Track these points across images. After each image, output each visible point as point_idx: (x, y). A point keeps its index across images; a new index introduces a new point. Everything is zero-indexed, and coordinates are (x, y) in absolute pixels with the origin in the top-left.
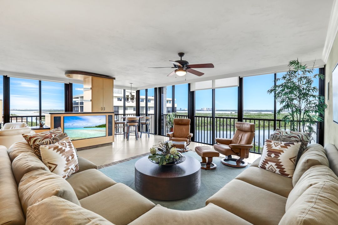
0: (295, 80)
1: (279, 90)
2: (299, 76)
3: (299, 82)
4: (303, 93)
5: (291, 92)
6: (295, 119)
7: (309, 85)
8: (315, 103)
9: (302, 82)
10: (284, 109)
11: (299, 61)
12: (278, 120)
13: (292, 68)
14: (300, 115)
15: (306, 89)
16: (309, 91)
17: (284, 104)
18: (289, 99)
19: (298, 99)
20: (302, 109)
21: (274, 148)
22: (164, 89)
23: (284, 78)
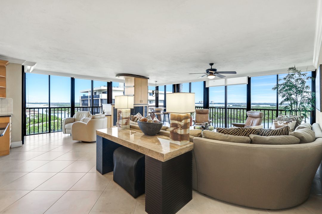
0: (293, 81)
1: (280, 88)
2: (296, 78)
3: (296, 82)
4: (298, 90)
5: (290, 89)
6: (293, 109)
7: (303, 85)
8: (307, 97)
9: (298, 83)
10: (285, 101)
11: (296, 68)
12: (279, 110)
13: (291, 72)
14: (297, 106)
15: (301, 88)
16: (303, 88)
17: (285, 98)
18: (289, 94)
19: (295, 94)
20: (298, 101)
21: (279, 125)
22: (181, 86)
23: (285, 79)
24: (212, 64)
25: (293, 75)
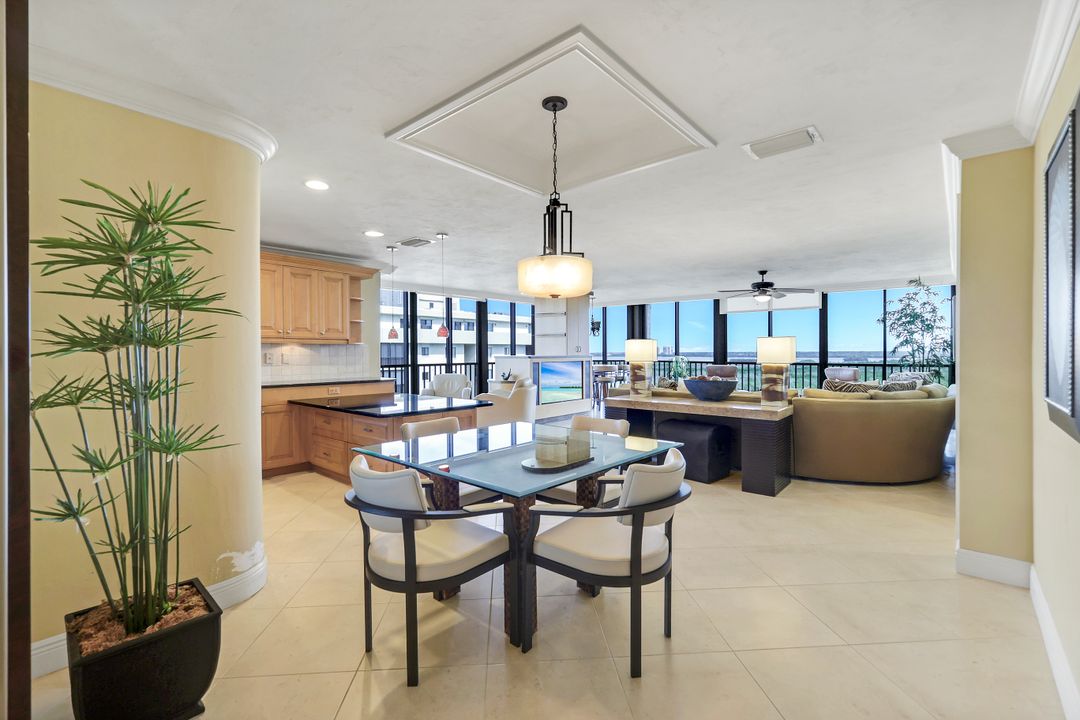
0: (916, 305)
1: (891, 320)
2: (922, 301)
3: (922, 309)
4: (926, 325)
5: (910, 323)
6: (917, 361)
7: (934, 314)
8: (942, 338)
9: (925, 310)
10: (901, 347)
11: (921, 280)
13: (913, 289)
14: (923, 356)
15: (930, 320)
16: (935, 321)
18: (908, 332)
19: (920, 332)
20: (925, 346)
23: (901, 301)
24: (763, 273)
25: (916, 294)
